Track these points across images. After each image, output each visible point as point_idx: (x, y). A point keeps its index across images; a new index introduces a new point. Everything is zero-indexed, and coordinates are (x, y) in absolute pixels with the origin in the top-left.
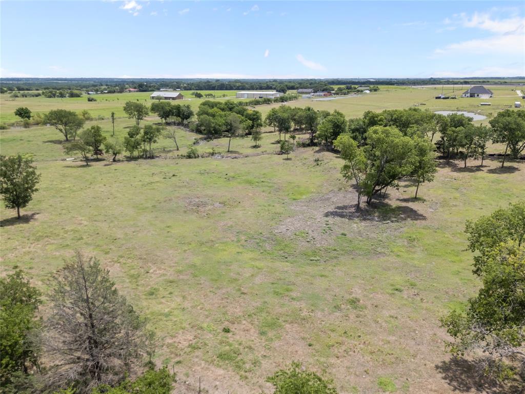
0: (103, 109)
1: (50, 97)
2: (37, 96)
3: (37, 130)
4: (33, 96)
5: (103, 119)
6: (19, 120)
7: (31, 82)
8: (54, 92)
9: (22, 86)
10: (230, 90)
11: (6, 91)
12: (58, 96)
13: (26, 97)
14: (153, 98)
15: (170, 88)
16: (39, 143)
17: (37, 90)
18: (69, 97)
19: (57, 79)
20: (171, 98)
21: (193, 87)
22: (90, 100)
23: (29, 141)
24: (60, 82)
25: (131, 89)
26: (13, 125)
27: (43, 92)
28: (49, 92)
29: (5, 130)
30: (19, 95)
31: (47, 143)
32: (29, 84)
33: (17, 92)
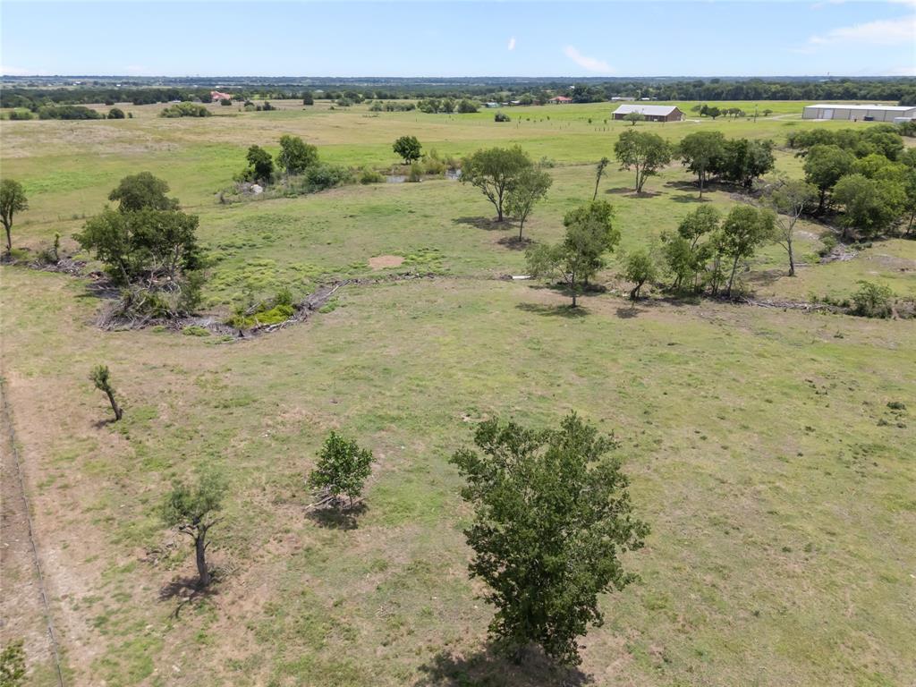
0: (535, 140)
1: (430, 111)
2: (409, 109)
3: (433, 186)
4: (403, 109)
5: (552, 166)
6: (398, 162)
7: (393, 85)
8: (437, 103)
9: (385, 92)
10: (754, 99)
11: (363, 100)
12: (441, 111)
13: (392, 110)
14: (620, 117)
15: (627, 96)
16: (444, 222)
17: (406, 98)
18: (459, 112)
19: (430, 80)
20: (656, 117)
21: (675, 93)
22: (499, 119)
23: (426, 216)
24: (434, 84)
25: (561, 98)
26: (388, 172)
27: (420, 103)
28: (429, 103)
29: (378, 185)
30: (382, 106)
31: (462, 225)
32: (391, 88)
33: (379, 101)
